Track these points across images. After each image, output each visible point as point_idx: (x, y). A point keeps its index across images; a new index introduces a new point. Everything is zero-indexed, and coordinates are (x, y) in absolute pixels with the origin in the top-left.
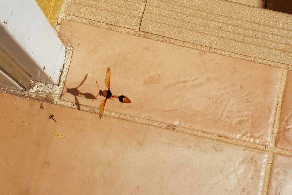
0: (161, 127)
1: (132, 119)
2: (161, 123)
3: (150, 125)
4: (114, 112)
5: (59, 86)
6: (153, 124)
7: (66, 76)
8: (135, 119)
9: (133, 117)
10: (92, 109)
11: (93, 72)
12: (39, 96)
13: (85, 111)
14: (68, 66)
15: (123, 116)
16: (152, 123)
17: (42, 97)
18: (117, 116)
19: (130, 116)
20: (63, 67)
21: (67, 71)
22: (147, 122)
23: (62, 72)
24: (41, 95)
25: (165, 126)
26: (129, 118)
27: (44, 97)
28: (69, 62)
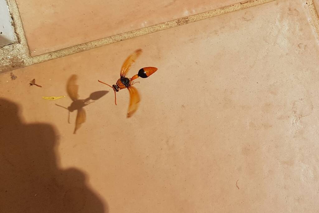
0: (171, 27)
1: (131, 35)
2: (168, 23)
3: (157, 31)
4: (105, 38)
5: (21, 43)
6: (159, 28)
7: (22, 27)
8: (136, 33)
9: (132, 33)
10: (76, 49)
11: (53, 6)
12: (3, 67)
13: (68, 55)
14: (17, 14)
15: (118, 38)
16: (157, 28)
17: (6, 66)
18: (111, 41)
19: (127, 33)
20: (12, 18)
21: (20, 20)
22: (152, 30)
23: (13, 24)
24: (4, 65)
25: (174, 23)
26: (126, 36)
27: (10, 65)
28: (16, 9)
